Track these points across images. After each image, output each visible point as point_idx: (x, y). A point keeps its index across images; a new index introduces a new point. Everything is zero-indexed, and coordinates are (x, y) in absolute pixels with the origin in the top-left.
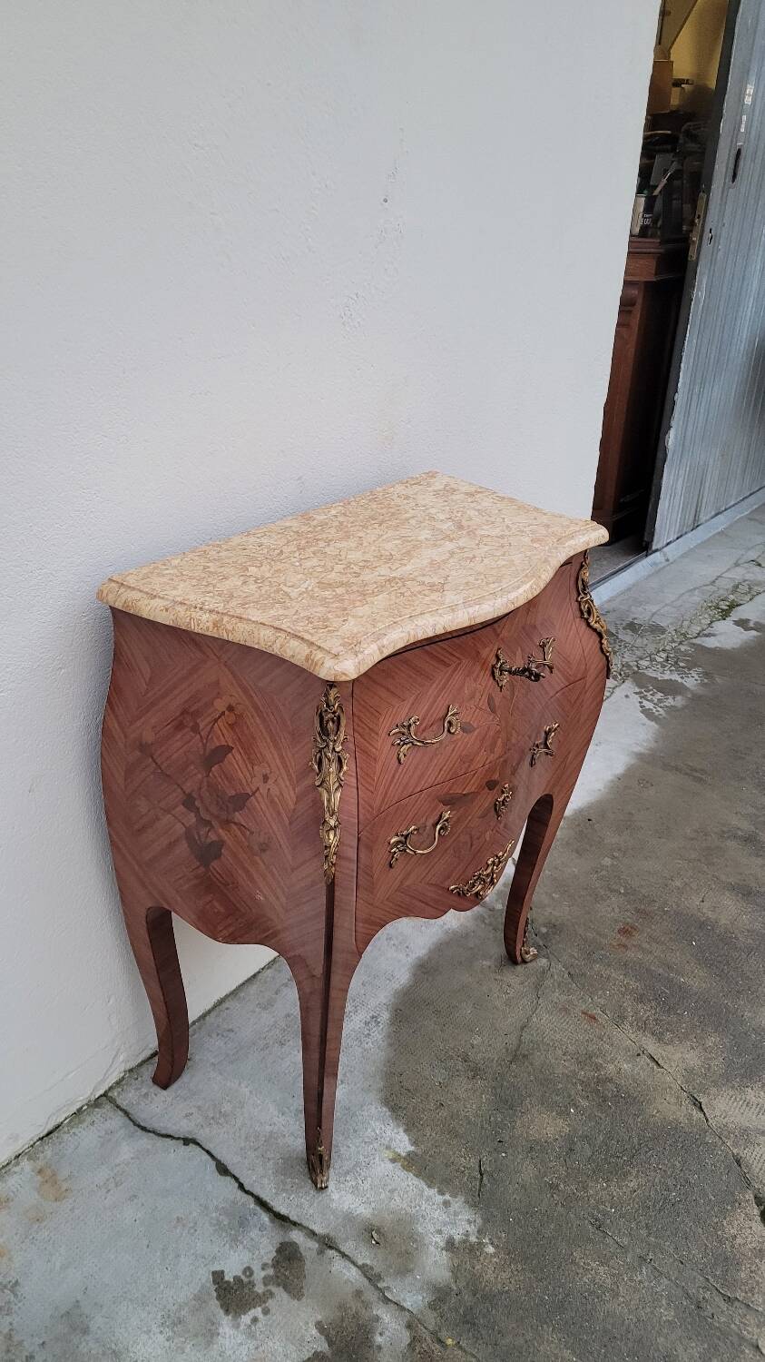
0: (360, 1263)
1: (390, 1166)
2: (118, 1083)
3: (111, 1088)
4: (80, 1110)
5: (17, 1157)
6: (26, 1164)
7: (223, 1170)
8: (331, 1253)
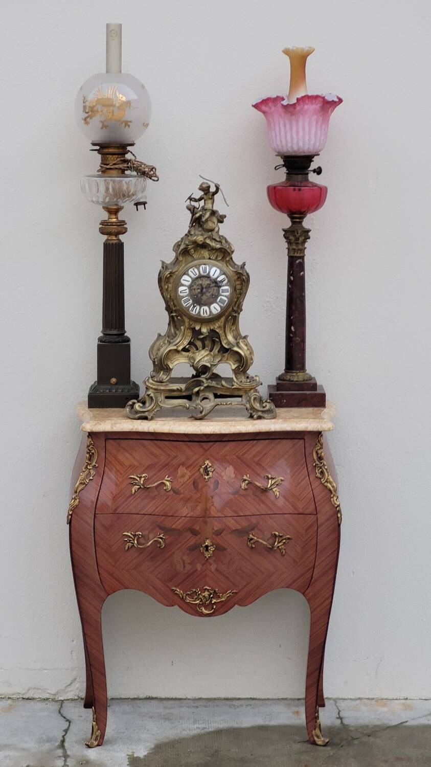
0: (67, 764)
1: (125, 755)
2: (72, 700)
3: (68, 700)
4: (47, 699)
5: (9, 698)
6: (10, 702)
7: (66, 731)
8: (63, 759)
